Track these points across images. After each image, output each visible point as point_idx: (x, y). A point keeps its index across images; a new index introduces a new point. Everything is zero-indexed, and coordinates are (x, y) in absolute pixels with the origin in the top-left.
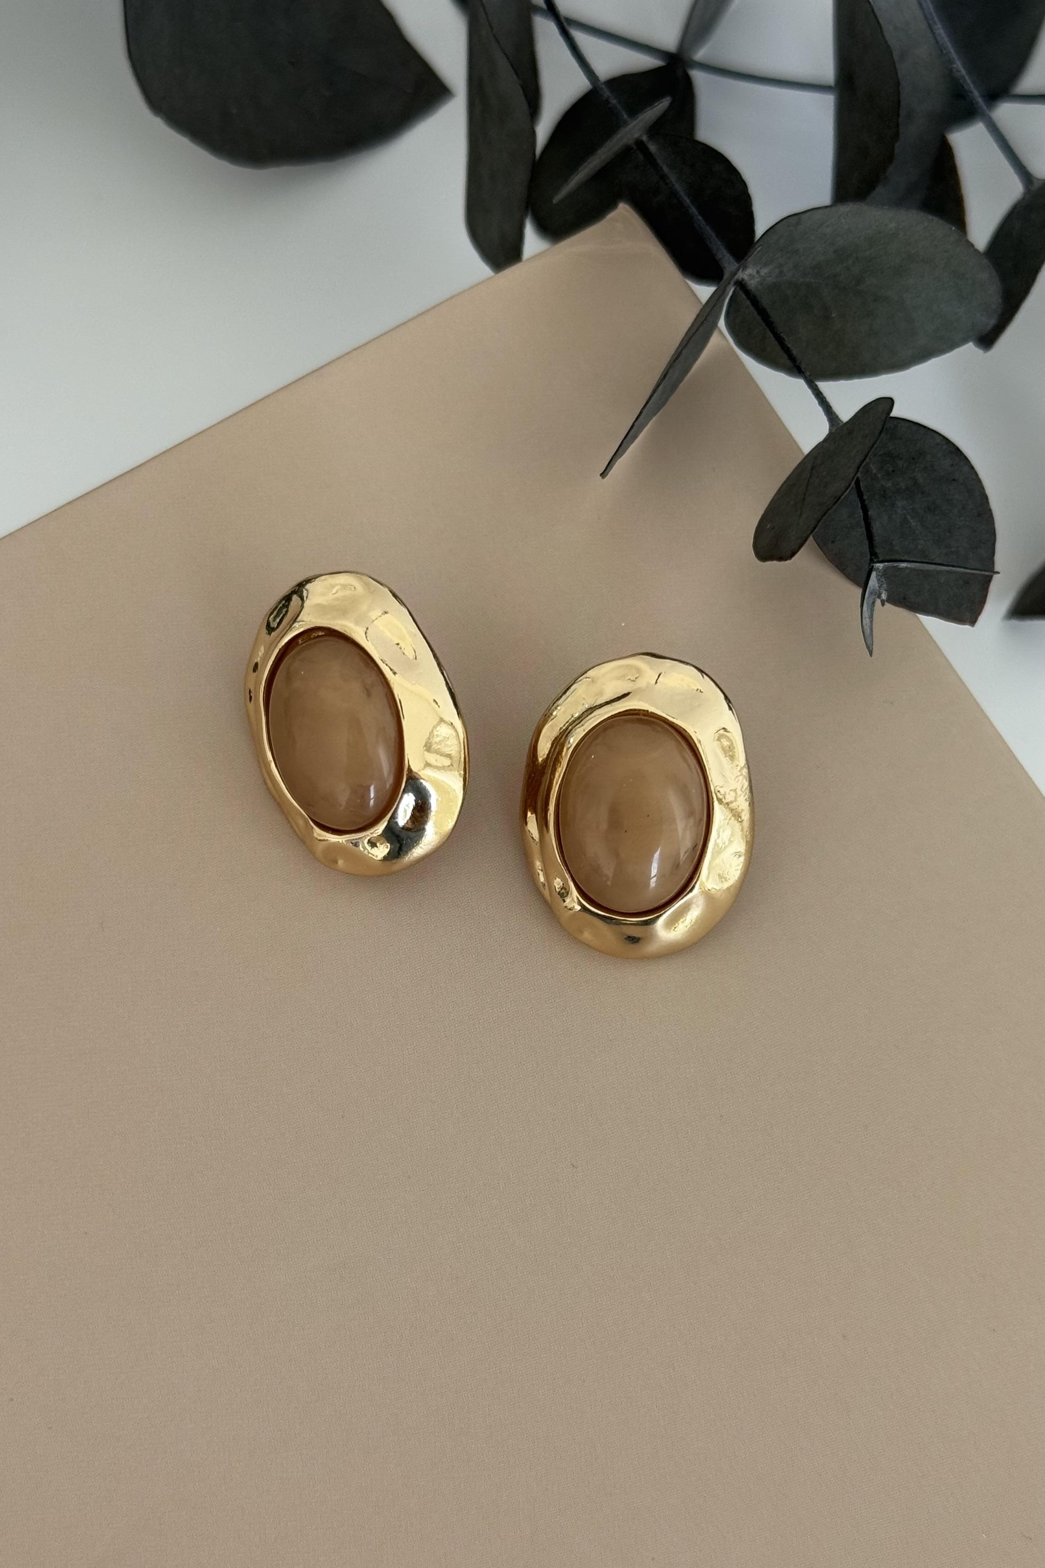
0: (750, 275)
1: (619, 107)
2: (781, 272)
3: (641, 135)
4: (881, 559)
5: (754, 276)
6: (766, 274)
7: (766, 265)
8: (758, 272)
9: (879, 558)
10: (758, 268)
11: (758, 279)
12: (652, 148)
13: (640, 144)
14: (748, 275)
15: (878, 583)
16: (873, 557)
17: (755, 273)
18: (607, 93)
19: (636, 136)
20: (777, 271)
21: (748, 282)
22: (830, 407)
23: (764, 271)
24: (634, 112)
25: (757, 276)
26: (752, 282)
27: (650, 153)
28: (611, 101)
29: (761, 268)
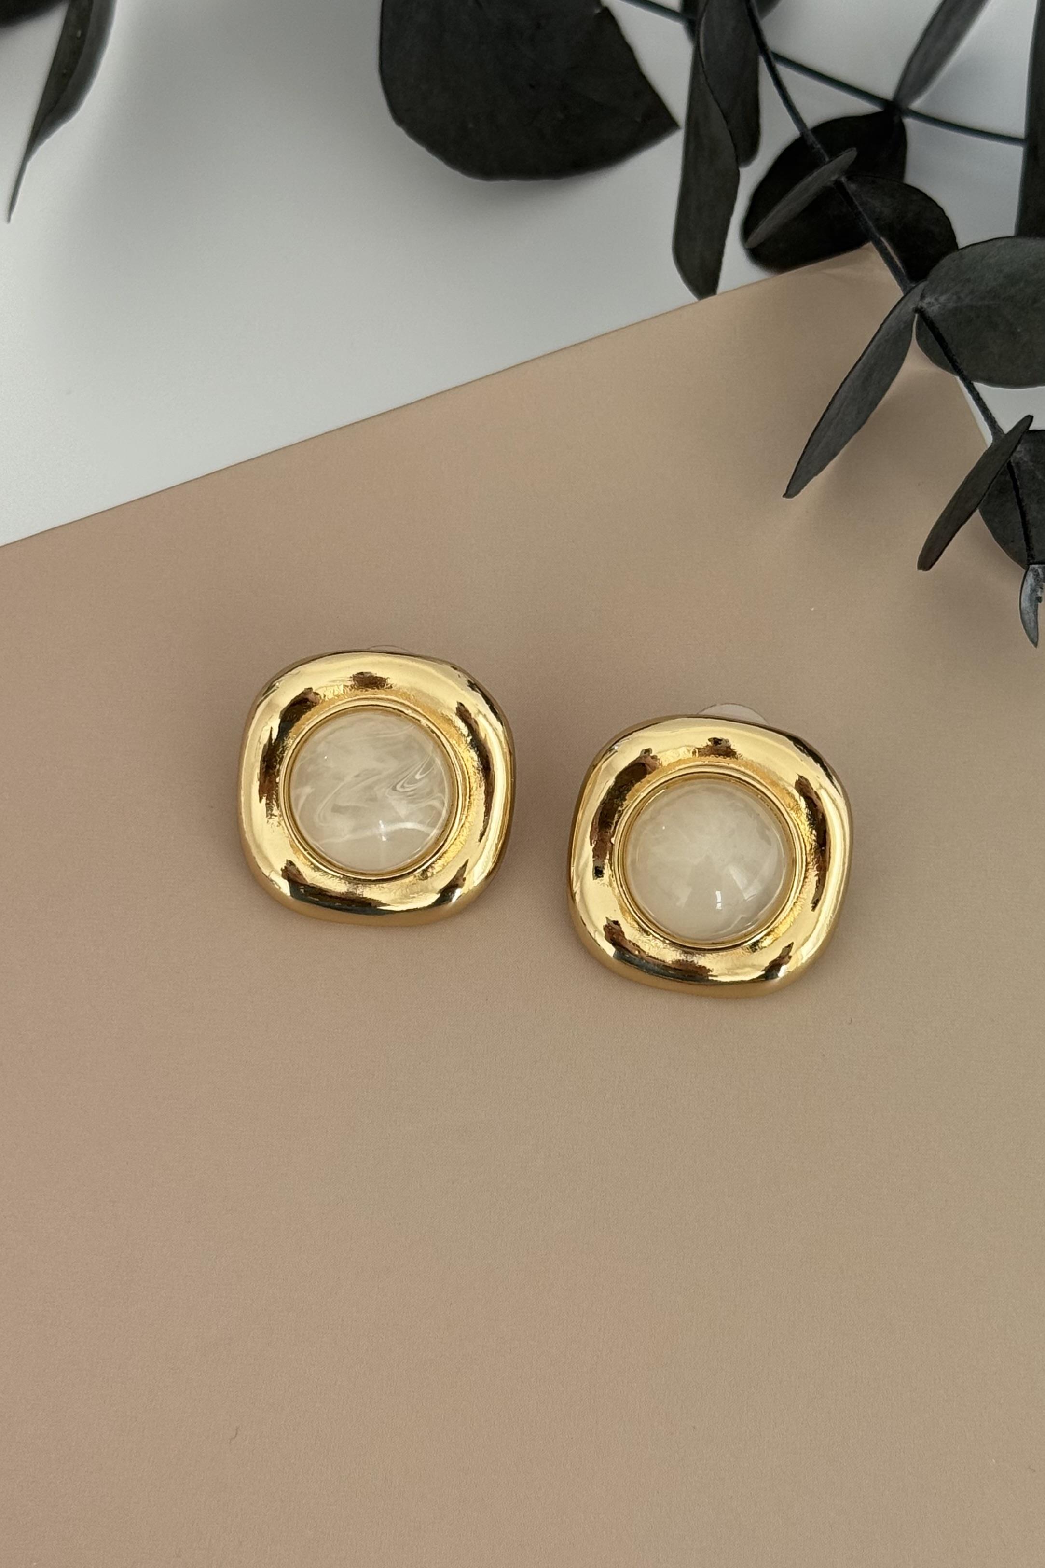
0: (929, 303)
1: (822, 151)
2: (959, 298)
3: (839, 177)
4: (1035, 561)
5: (933, 303)
6: (945, 300)
7: (942, 294)
8: (936, 299)
9: (1035, 559)
10: (936, 296)
11: (939, 305)
12: (852, 187)
13: (838, 183)
14: (927, 303)
15: (1035, 582)
16: (1029, 558)
17: (933, 300)
18: (812, 139)
19: (833, 178)
20: (955, 297)
21: (928, 310)
22: (995, 422)
23: (942, 299)
24: (833, 154)
25: (936, 303)
26: (932, 308)
27: (848, 193)
28: (815, 146)
29: (938, 297)
